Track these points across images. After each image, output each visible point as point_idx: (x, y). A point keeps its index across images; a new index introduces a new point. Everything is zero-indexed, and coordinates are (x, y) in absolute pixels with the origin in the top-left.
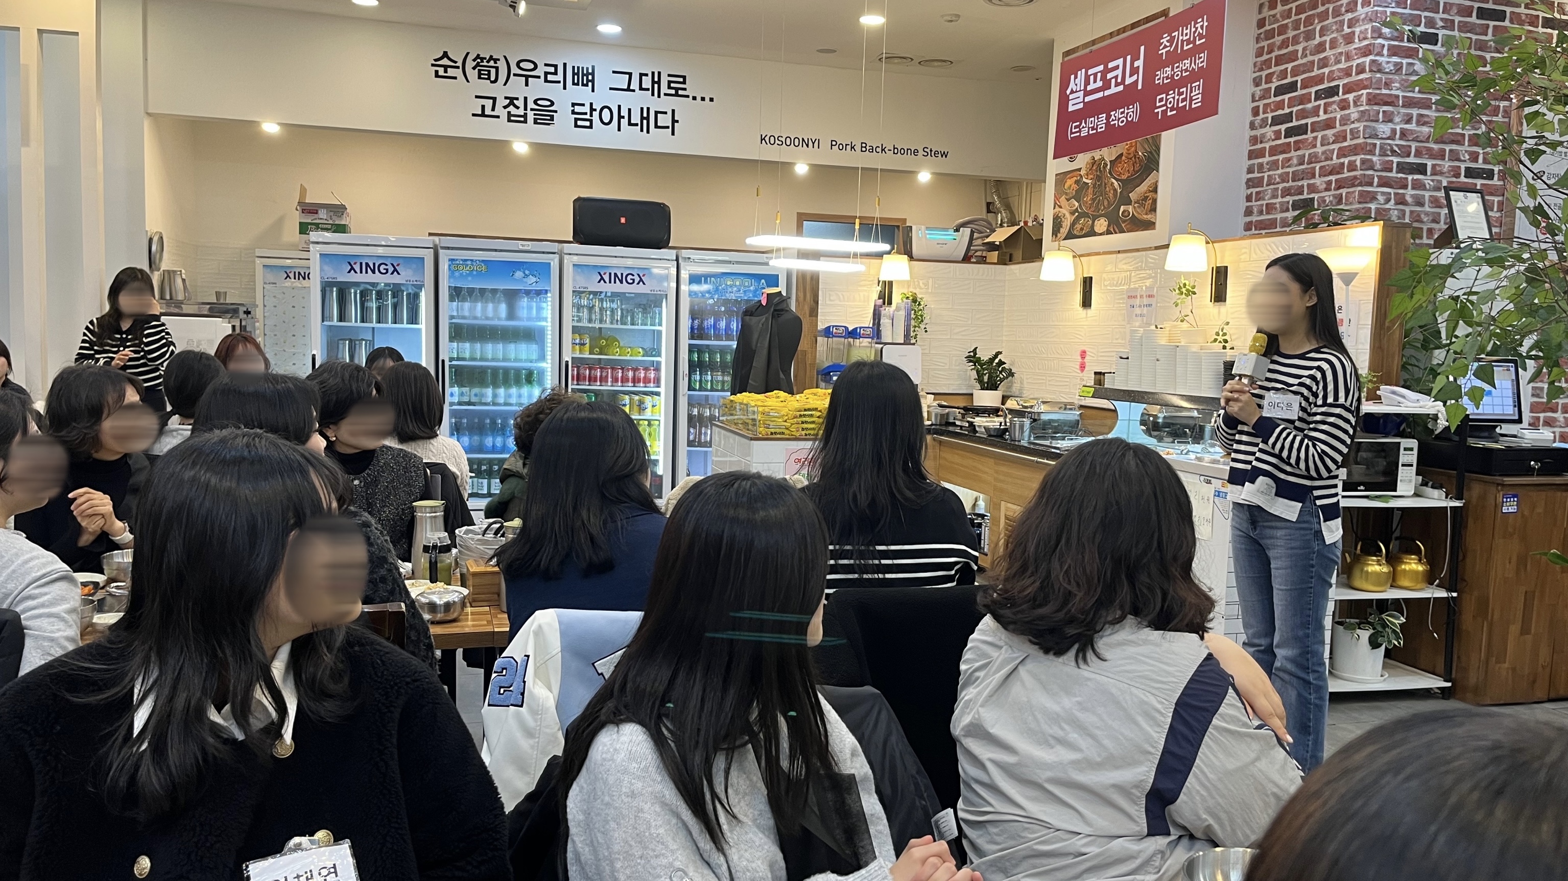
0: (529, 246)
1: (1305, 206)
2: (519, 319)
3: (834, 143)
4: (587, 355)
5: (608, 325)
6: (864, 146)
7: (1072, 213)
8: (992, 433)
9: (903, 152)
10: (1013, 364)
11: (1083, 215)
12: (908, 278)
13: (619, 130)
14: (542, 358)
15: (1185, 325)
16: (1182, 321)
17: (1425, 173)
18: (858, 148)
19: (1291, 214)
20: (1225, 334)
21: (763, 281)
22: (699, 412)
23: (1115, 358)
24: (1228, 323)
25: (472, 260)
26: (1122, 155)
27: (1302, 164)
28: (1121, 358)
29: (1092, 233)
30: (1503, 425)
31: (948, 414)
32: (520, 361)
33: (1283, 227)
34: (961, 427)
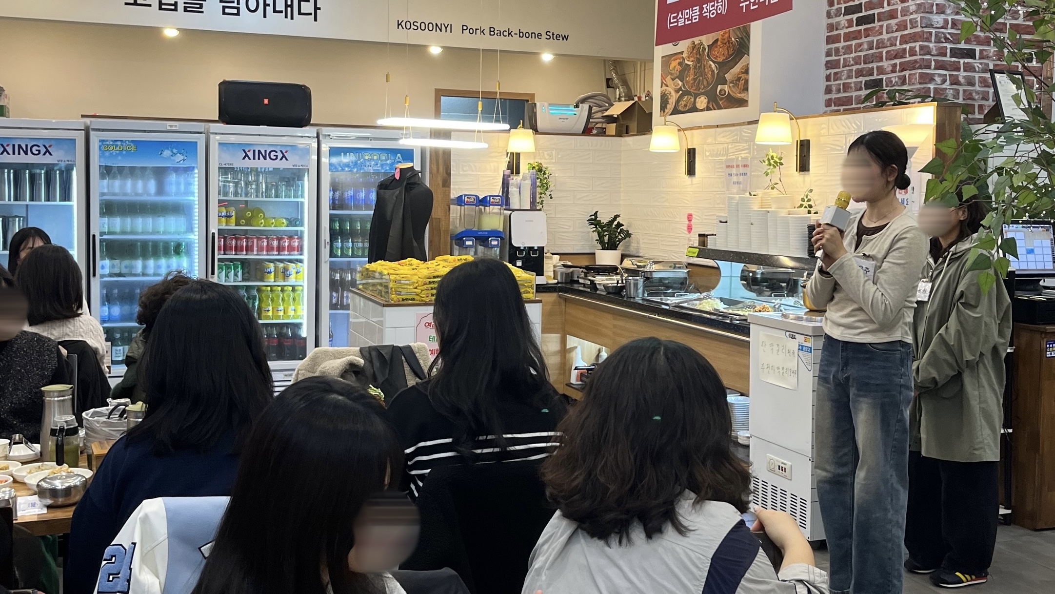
0: (177, 126)
1: (876, 85)
2: (167, 195)
3: (465, 28)
4: (233, 227)
5: (253, 198)
6: (492, 31)
7: (677, 91)
8: (611, 290)
9: (528, 35)
10: (630, 225)
11: (686, 93)
12: (533, 150)
13: (265, 16)
14: (190, 229)
15: (775, 192)
16: (773, 189)
17: (974, 57)
18: (487, 32)
19: (864, 93)
20: (809, 200)
21: (399, 155)
22: (341, 277)
23: (716, 222)
24: (811, 191)
25: (121, 141)
26: (717, 40)
27: (871, 48)
28: (721, 222)
29: (694, 109)
30: (1046, 279)
31: (572, 273)
32: (169, 233)
33: (858, 104)
34: (584, 284)
